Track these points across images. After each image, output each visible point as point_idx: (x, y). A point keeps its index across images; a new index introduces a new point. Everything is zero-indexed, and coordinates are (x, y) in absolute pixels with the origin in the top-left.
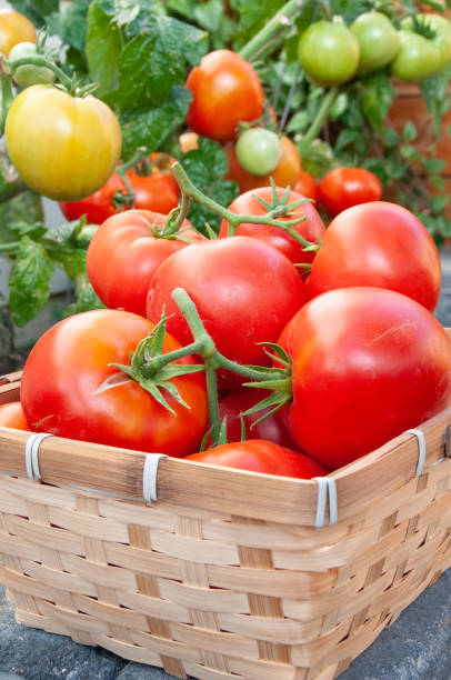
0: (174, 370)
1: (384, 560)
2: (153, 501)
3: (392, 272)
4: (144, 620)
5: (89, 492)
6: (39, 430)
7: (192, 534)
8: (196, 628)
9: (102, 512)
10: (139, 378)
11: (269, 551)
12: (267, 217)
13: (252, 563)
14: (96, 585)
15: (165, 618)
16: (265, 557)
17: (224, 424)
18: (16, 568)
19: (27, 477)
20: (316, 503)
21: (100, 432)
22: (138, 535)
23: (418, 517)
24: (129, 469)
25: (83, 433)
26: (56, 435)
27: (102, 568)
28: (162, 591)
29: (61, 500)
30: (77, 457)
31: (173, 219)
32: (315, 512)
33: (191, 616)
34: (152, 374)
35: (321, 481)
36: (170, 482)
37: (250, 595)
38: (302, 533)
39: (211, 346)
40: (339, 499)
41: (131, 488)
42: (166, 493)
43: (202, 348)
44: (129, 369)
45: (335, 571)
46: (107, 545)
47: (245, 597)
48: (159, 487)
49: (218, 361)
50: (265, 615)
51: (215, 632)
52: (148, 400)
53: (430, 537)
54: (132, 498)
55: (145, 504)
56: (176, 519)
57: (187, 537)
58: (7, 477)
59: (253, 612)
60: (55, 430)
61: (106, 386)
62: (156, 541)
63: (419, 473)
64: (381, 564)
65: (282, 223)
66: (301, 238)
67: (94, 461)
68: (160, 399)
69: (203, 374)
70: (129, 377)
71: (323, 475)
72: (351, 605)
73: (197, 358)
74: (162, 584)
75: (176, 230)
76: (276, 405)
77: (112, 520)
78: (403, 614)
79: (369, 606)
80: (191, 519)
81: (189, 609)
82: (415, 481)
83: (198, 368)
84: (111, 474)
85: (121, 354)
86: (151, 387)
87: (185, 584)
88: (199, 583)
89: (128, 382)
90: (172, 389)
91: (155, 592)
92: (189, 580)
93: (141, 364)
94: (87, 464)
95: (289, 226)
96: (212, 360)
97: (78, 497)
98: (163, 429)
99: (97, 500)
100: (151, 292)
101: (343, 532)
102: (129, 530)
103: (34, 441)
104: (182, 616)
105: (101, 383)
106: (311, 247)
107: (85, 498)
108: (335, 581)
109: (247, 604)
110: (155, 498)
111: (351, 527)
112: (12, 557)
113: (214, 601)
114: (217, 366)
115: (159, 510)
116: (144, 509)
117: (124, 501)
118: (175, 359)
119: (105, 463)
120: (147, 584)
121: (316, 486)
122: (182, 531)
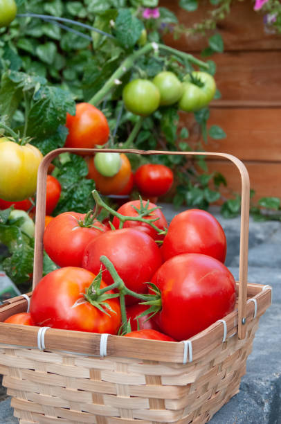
0: (106, 296)
1: (208, 383)
2: (104, 356)
3: (204, 245)
4: (94, 417)
5: (70, 354)
6: (42, 326)
7: (123, 371)
8: (122, 418)
9: (76, 364)
10: (90, 300)
11: (160, 377)
12: (139, 217)
13: (152, 383)
14: (70, 401)
15: (105, 415)
16: (158, 379)
17: (129, 322)
18: (24, 398)
19: (38, 349)
20: (183, 353)
21: (74, 326)
22: (95, 373)
23: (222, 363)
24: (92, 341)
25: (66, 327)
26: (52, 327)
27: (75, 392)
28: (105, 401)
29: (55, 359)
30: (66, 337)
31: (89, 217)
32: (183, 356)
33: (119, 413)
34: (96, 298)
35: (186, 342)
36: (114, 346)
37: (150, 399)
38: (177, 367)
39: (123, 284)
40: (193, 350)
41: (93, 351)
42: (112, 352)
43: (119, 285)
44: (86, 296)
45: (189, 385)
46: (77, 380)
47: (147, 401)
48: (108, 349)
49: (126, 291)
50: (157, 409)
51: (132, 420)
52: (95, 310)
53: (227, 375)
54: (94, 355)
55: (100, 358)
56: (115, 364)
57: (121, 373)
58: (25, 350)
59: (151, 407)
60: (51, 325)
61: (76, 304)
62: (103, 376)
63: (224, 341)
64: (207, 384)
65: (148, 220)
66: (156, 228)
67: (74, 338)
68: (102, 310)
69: (119, 298)
70: (86, 300)
71: (186, 339)
72: (195, 404)
73: (116, 291)
74: (105, 398)
75: (91, 223)
76: (153, 313)
77: (80, 367)
78: (214, 415)
79: (201, 407)
80: (123, 363)
81: (119, 408)
82: (221, 345)
83: (116, 295)
84: (83, 344)
85: (81, 289)
86: (96, 304)
87: (118, 396)
88: (125, 394)
89: (85, 302)
90: (107, 305)
91: (102, 402)
92: (120, 394)
93: (90, 294)
94: (71, 341)
95: (151, 222)
96: (123, 291)
97: (64, 357)
98: (102, 324)
99: (74, 357)
100: (86, 257)
101: (192, 367)
102: (90, 371)
103: (42, 331)
104: (115, 413)
105: (74, 303)
106: (162, 233)
107: (68, 357)
108: (188, 391)
109: (148, 404)
110: (106, 354)
111: (196, 364)
112: (22, 391)
113: (132, 404)
114: (125, 293)
115: (106, 361)
116: (99, 360)
117: (89, 357)
118: (106, 291)
119: (80, 339)
120: (97, 398)
121: (184, 344)
122: (118, 370)
